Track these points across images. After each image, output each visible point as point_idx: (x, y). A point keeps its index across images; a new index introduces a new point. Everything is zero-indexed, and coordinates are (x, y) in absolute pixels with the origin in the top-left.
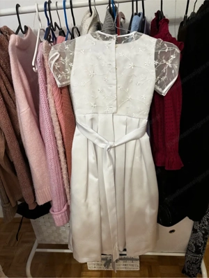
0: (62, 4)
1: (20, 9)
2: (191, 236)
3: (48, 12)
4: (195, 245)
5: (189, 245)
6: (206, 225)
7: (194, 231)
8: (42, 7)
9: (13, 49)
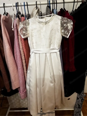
0: (24, 4)
1: (5, 5)
2: (76, 101)
3: (17, 7)
4: (78, 104)
5: (75, 105)
6: (82, 96)
7: (78, 98)
8: (15, 5)
9: (3, 21)
